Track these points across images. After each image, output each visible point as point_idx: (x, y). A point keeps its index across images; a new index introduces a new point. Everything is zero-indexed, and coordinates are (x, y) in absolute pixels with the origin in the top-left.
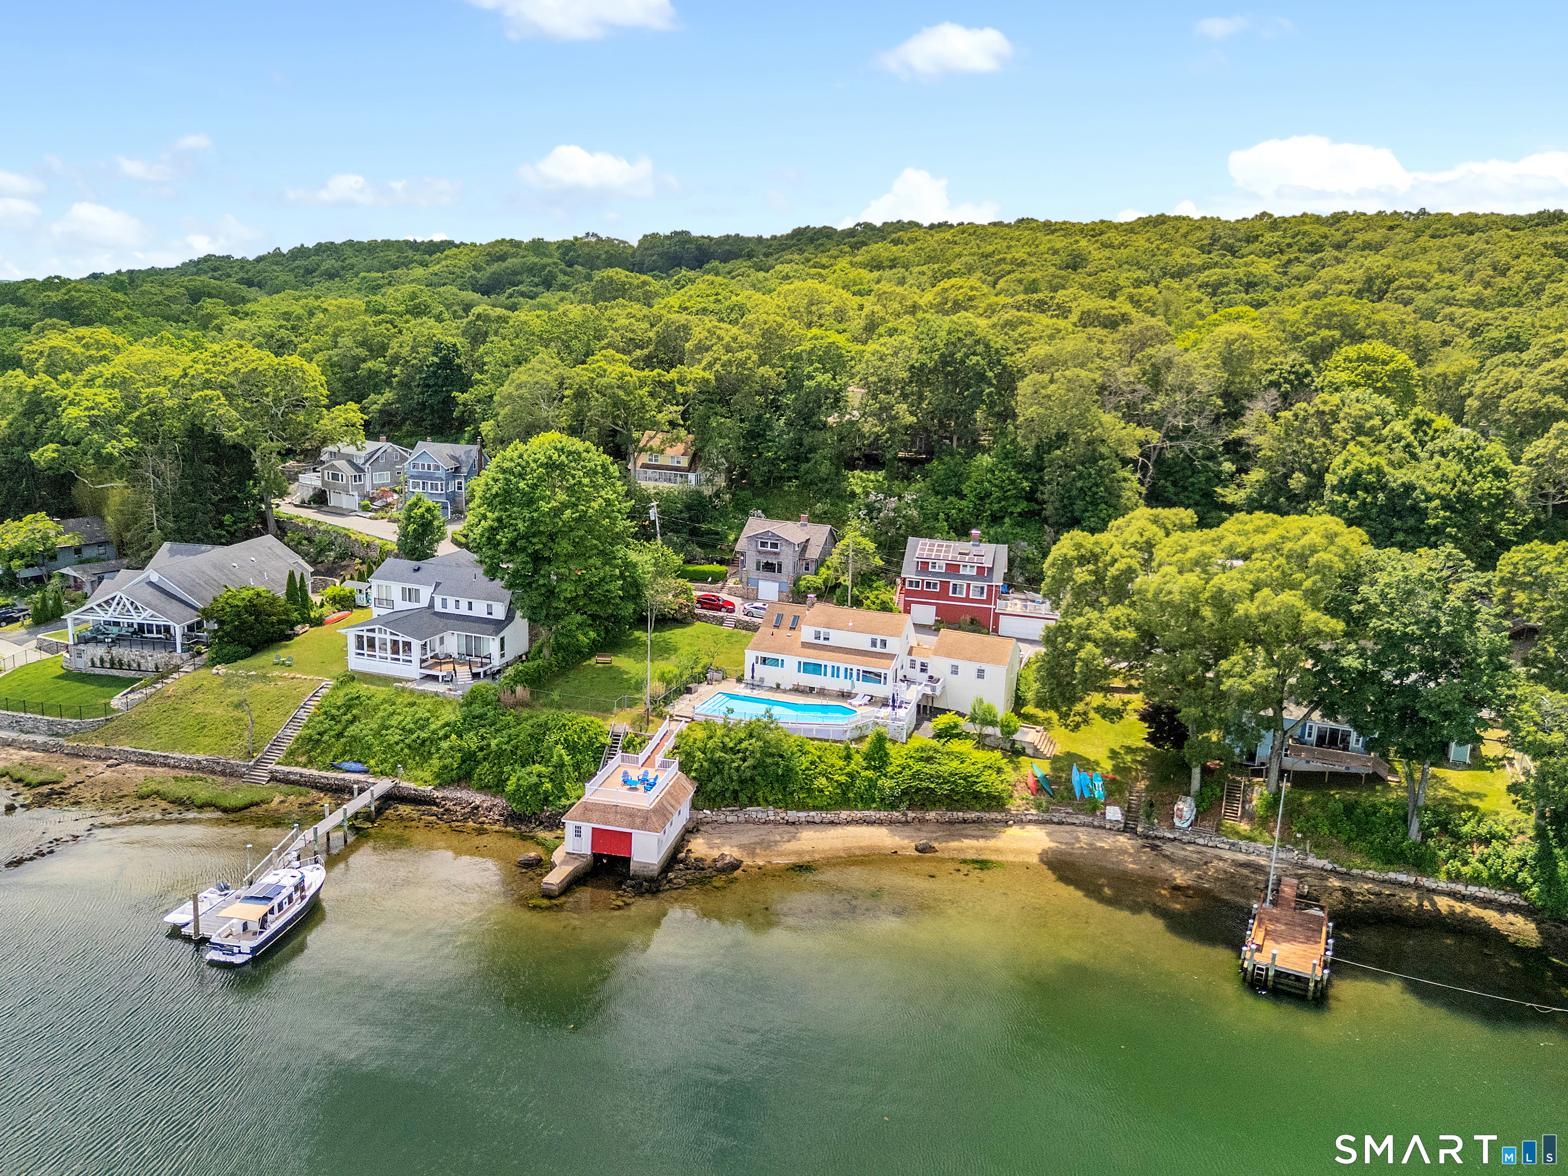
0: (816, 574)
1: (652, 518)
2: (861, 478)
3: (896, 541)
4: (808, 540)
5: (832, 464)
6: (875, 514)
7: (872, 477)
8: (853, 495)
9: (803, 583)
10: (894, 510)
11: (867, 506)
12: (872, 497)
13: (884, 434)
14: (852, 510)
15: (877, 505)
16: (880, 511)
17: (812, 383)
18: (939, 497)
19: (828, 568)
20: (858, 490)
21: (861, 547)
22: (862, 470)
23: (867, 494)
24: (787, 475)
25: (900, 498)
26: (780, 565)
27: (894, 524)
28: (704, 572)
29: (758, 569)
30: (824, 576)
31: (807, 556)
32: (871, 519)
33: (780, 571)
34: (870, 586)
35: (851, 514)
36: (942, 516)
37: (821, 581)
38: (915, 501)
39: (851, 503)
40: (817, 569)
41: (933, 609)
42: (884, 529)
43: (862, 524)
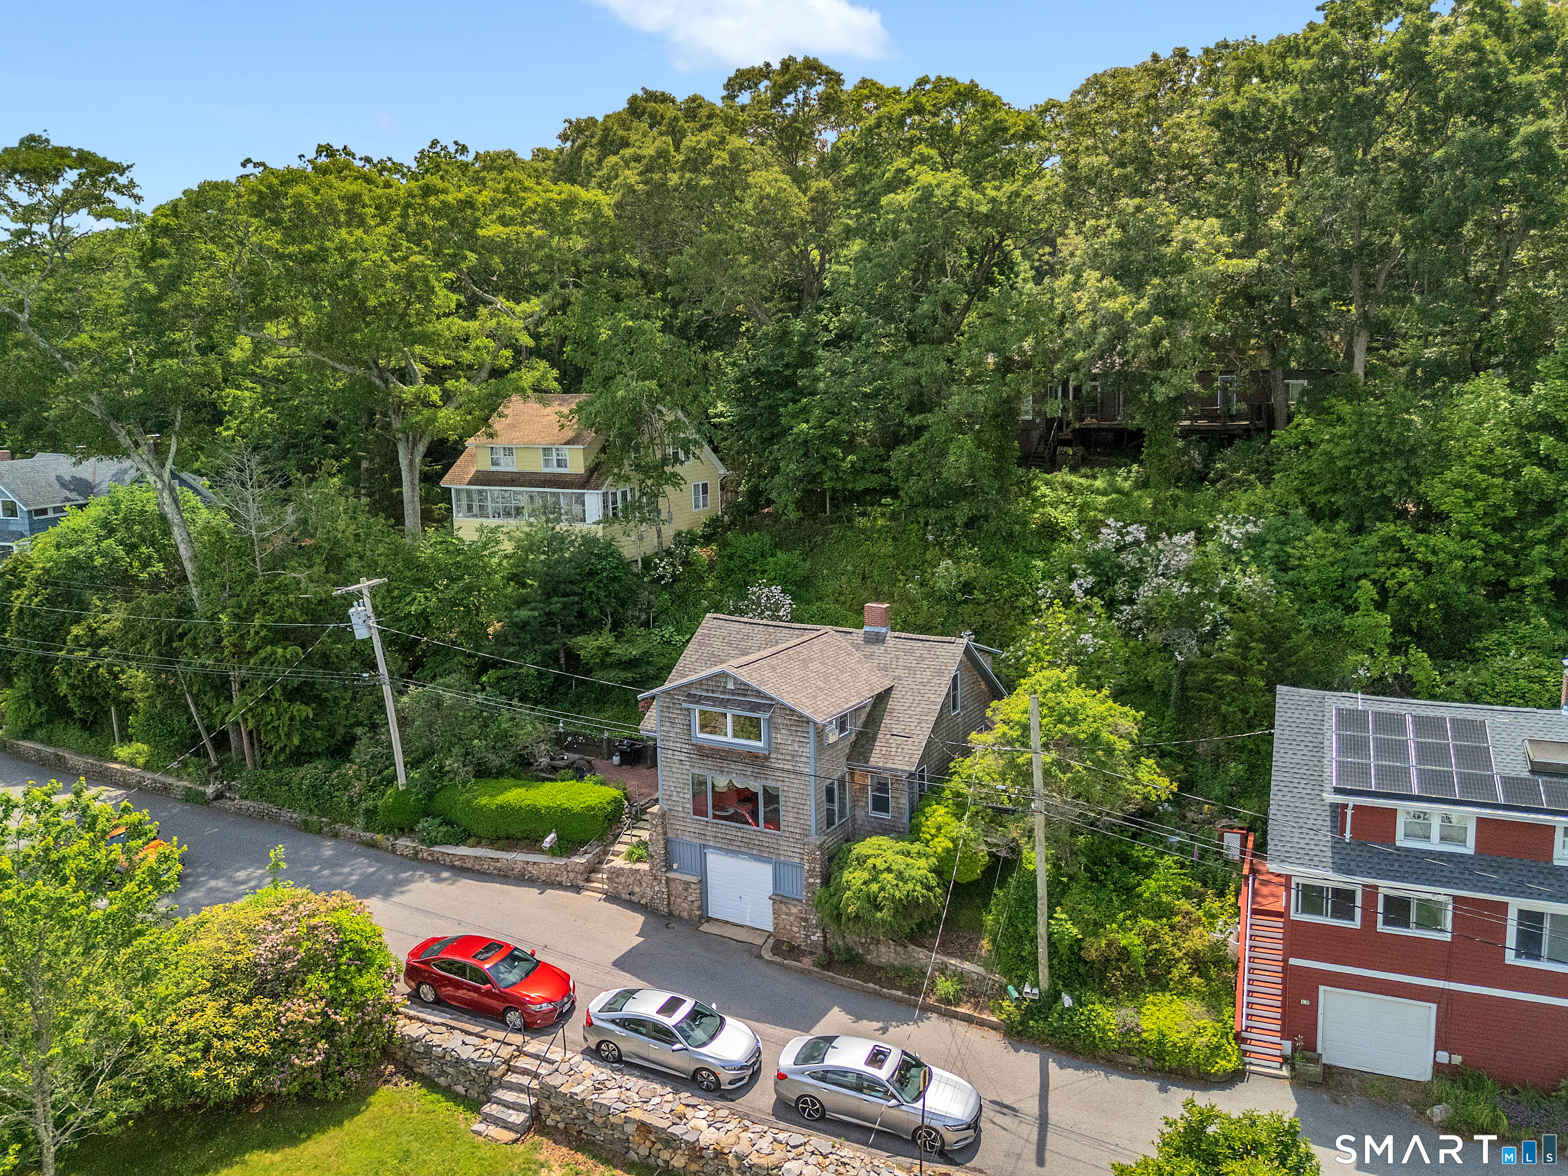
0: (913, 832)
1: (361, 633)
2: (1069, 488)
3: (1208, 686)
4: (882, 698)
5: (981, 443)
6: (1120, 589)
7: (1099, 483)
8: (1051, 531)
9: (854, 877)
10: (1190, 575)
11: (1094, 563)
12: (1108, 536)
13: (1144, 317)
14: (1048, 575)
15: (1129, 559)
16: (1136, 578)
17: (904, 198)
18: (1341, 525)
19: (960, 807)
20: (1064, 517)
21: (1082, 731)
22: (1074, 470)
23: (1094, 528)
24: (861, 485)
25: (1202, 535)
26: (772, 798)
27: (1193, 622)
28: (534, 812)
29: (699, 811)
30: (942, 844)
31: (876, 759)
32: (1111, 605)
33: (773, 821)
34: (1128, 893)
35: (1046, 589)
36: (1367, 590)
37: (921, 868)
38: (1255, 542)
39: (1045, 554)
40: (916, 810)
41: (1429, 1011)
42: (1156, 638)
43: (1080, 627)
